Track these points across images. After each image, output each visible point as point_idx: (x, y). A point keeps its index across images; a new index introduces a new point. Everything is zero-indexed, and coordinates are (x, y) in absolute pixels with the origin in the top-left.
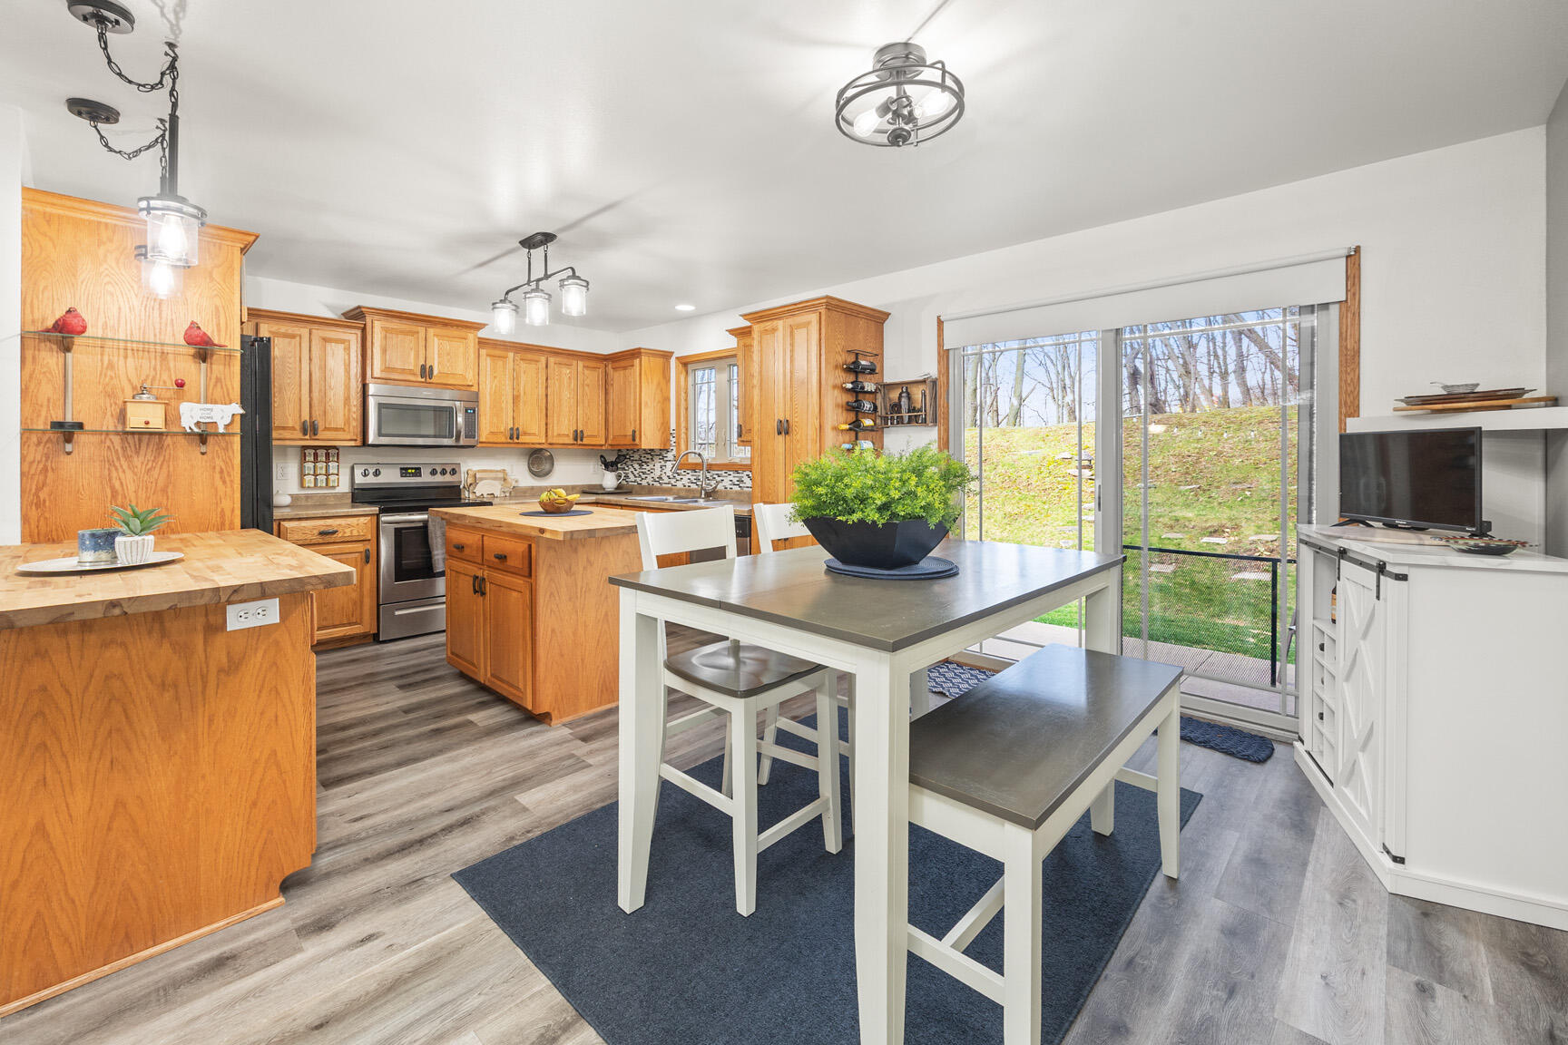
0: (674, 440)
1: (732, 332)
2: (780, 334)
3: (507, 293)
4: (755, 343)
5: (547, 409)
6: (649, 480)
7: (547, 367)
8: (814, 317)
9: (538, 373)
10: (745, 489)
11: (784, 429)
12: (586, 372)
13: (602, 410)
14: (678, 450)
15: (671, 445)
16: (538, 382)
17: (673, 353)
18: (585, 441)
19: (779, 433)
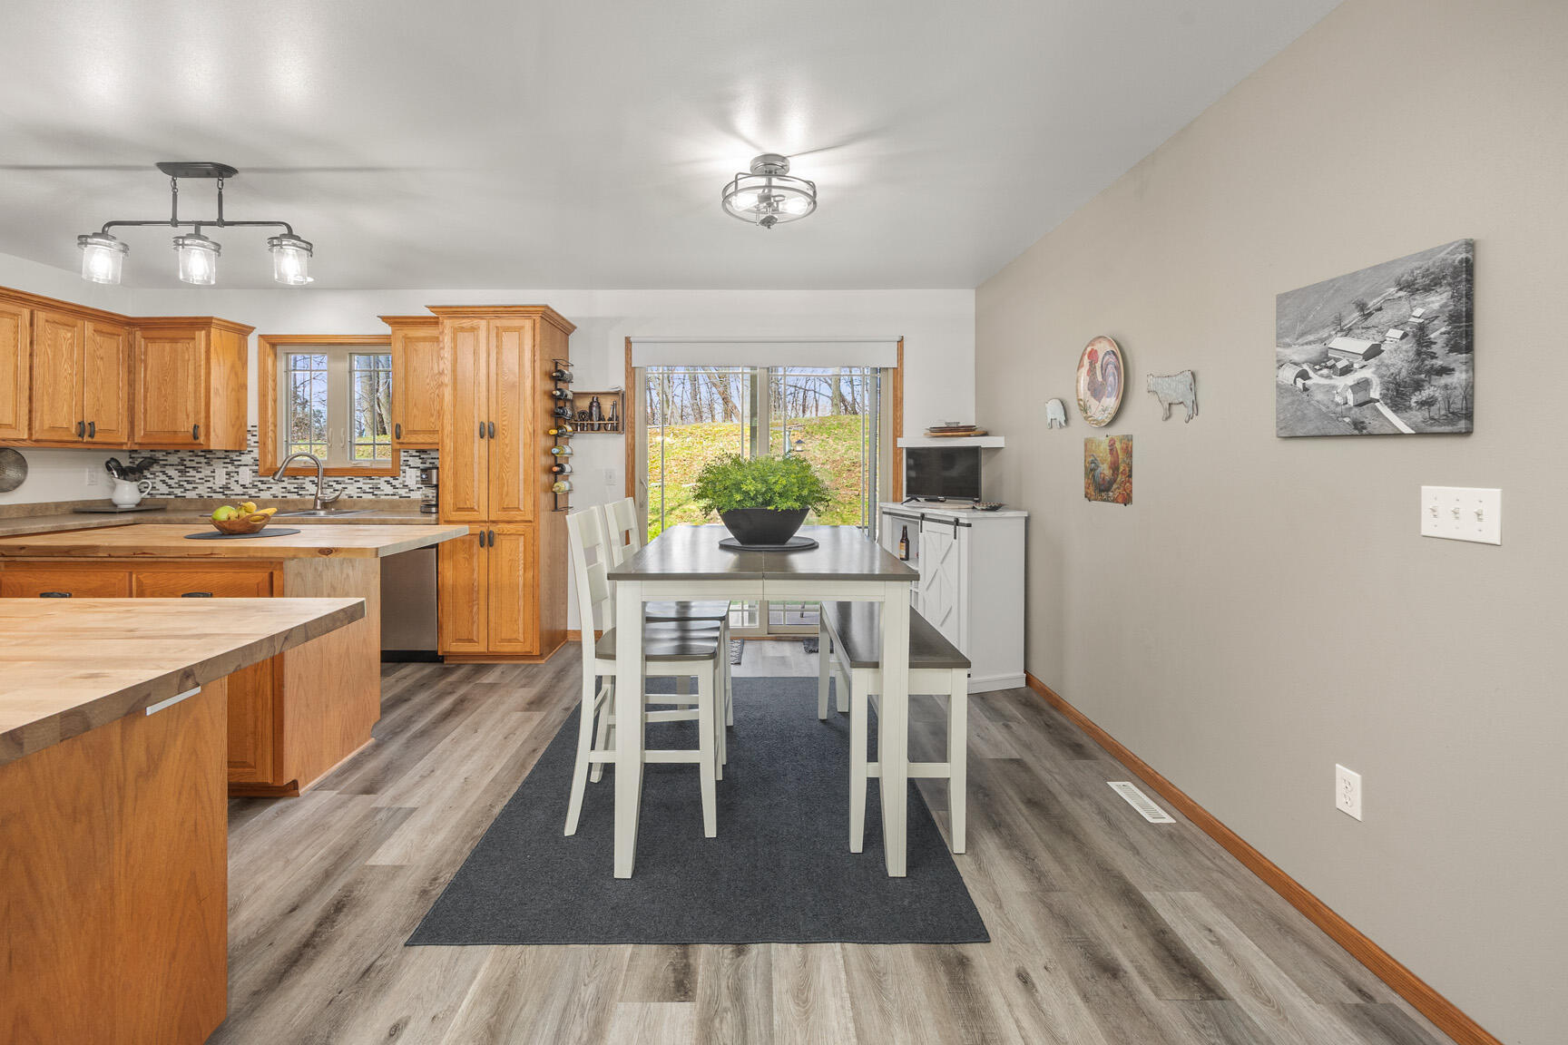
0: (256, 439)
1: (386, 319)
2: (482, 334)
3: (110, 224)
4: (447, 339)
5: (31, 389)
6: (203, 490)
7: (32, 324)
8: (528, 324)
9: (16, 332)
10: (382, 497)
11: (488, 432)
12: (98, 338)
13: (124, 394)
14: (263, 452)
15: (249, 445)
16: (16, 346)
17: (253, 328)
18: (95, 440)
19: (482, 437)
